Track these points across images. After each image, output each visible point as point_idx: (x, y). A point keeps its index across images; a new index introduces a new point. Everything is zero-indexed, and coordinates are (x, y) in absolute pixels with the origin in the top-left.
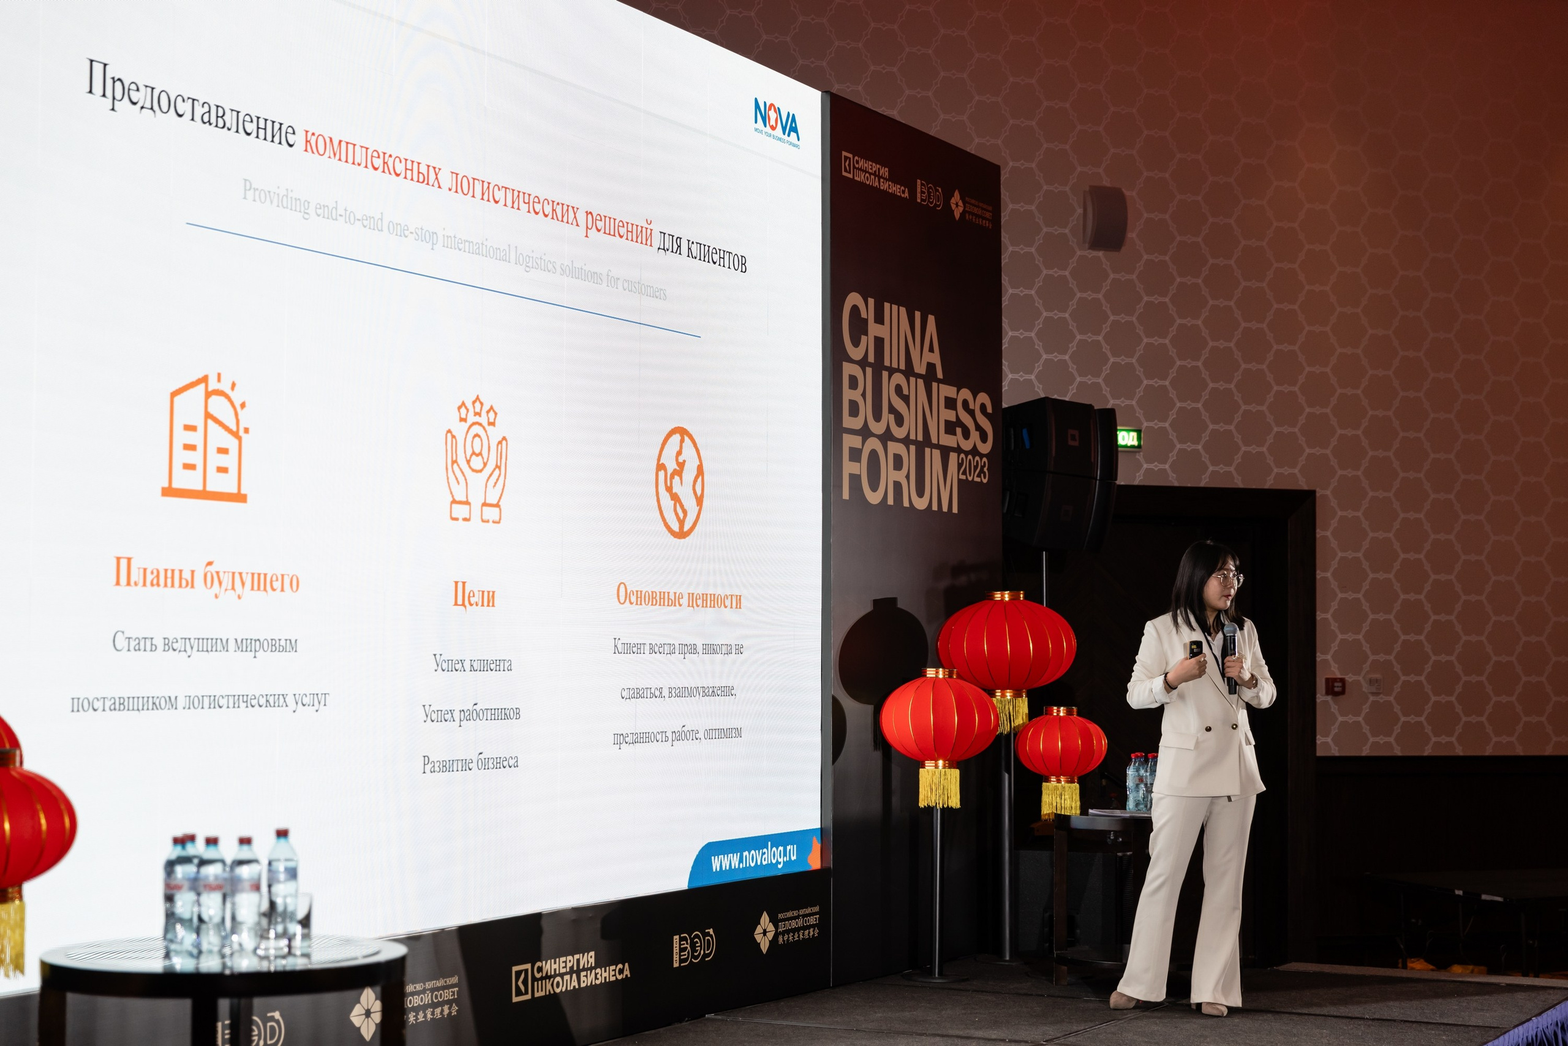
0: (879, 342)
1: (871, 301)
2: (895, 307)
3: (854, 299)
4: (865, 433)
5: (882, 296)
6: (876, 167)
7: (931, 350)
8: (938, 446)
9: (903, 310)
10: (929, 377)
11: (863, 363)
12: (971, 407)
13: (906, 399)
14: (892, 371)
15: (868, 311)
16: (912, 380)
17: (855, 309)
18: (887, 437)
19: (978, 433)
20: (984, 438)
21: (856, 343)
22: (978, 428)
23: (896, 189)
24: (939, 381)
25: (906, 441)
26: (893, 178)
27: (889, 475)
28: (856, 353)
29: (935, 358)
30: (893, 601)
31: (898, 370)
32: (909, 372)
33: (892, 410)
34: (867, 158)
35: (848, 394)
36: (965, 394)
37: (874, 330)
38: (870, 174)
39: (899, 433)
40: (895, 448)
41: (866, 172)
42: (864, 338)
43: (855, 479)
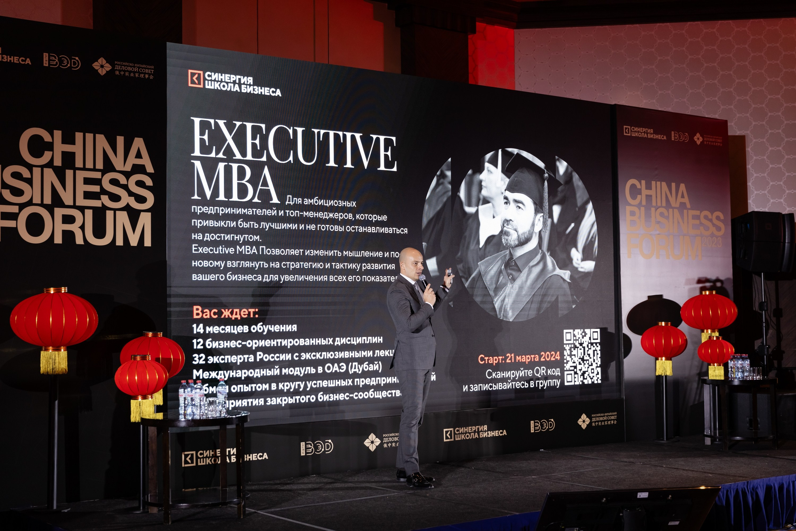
0: (649, 197)
1: (643, 182)
2: (658, 183)
3: (632, 181)
5: (649, 179)
6: (644, 130)
7: (683, 196)
9: (664, 184)
10: (682, 208)
11: (639, 206)
12: (710, 217)
13: (667, 217)
14: (657, 207)
15: (642, 186)
16: (671, 210)
17: (633, 185)
19: (715, 228)
20: (719, 229)
21: (634, 198)
22: (714, 225)
23: (658, 137)
24: (688, 209)
28: (634, 202)
29: (685, 200)
30: (661, 296)
31: (661, 207)
33: (658, 222)
34: (639, 127)
35: (630, 218)
36: (706, 213)
37: (645, 192)
38: (641, 133)
41: (639, 132)
42: (639, 197)
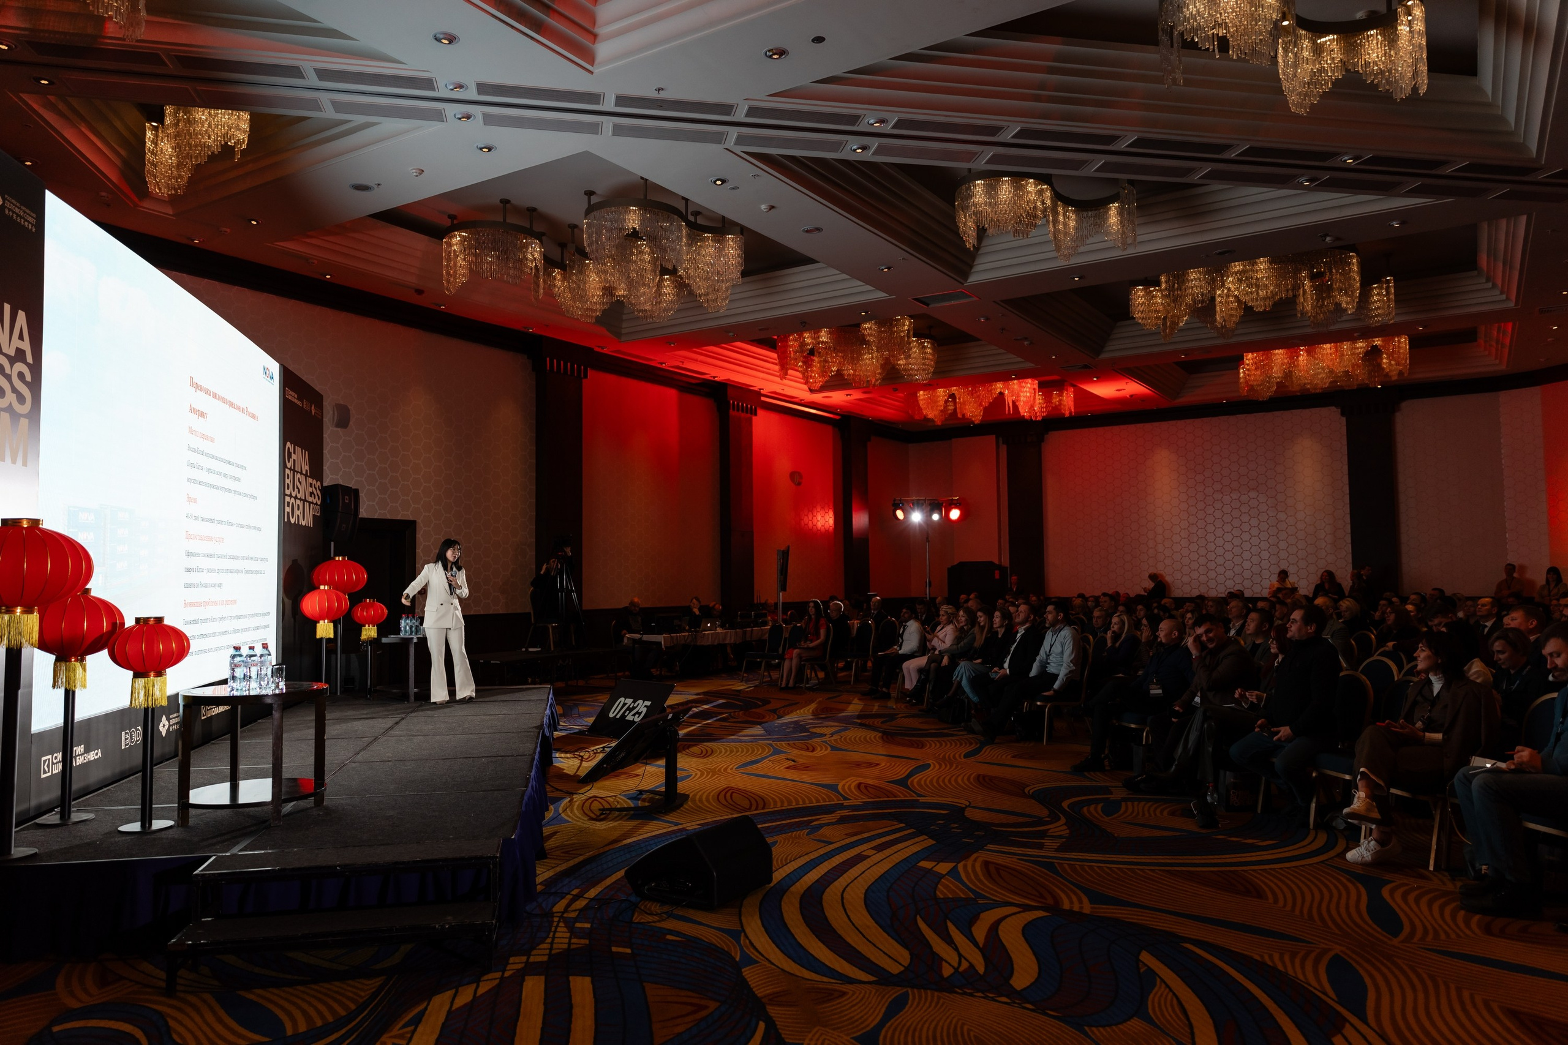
0: (294, 460)
1: (293, 446)
2: (299, 448)
3: (288, 444)
4: (290, 496)
5: (295, 443)
6: (294, 394)
7: (306, 464)
8: (308, 501)
9: (302, 449)
10: (306, 475)
11: (290, 469)
12: (316, 486)
13: (300, 483)
14: (298, 472)
15: (292, 450)
16: (303, 476)
17: (289, 448)
18: (296, 498)
20: (317, 498)
21: (289, 462)
22: (318, 495)
23: (298, 403)
24: (309, 477)
25: (300, 499)
26: (298, 399)
27: (297, 512)
28: (289, 465)
29: (307, 468)
32: (301, 473)
33: (297, 488)
34: (292, 390)
35: (287, 481)
36: (315, 482)
37: (294, 456)
38: (294, 398)
39: (299, 496)
40: (298, 502)
41: (292, 396)
42: (290, 459)
43: (288, 513)
